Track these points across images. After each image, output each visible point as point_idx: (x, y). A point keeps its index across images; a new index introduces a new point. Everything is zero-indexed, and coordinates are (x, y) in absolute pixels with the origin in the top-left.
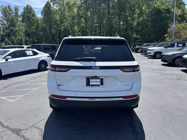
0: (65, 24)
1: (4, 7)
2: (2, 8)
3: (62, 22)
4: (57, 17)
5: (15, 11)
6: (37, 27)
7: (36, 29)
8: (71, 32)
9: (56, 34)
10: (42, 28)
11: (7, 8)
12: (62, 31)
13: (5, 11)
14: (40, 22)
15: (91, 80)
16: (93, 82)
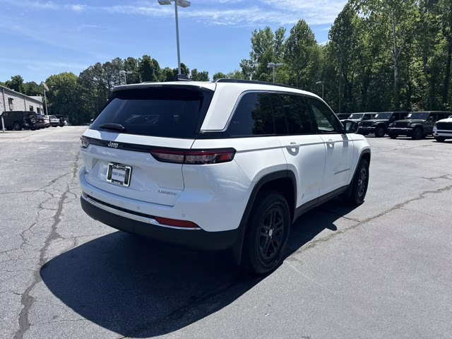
0: (386, 54)
1: (258, 32)
2: (255, 36)
3: (375, 51)
4: (365, 39)
5: (277, 38)
6: (315, 68)
7: (312, 74)
8: (396, 74)
9: (358, 83)
10: (324, 70)
11: (264, 34)
12: (374, 73)
13: (258, 40)
14: (322, 56)
15: (114, 170)
16: (116, 174)
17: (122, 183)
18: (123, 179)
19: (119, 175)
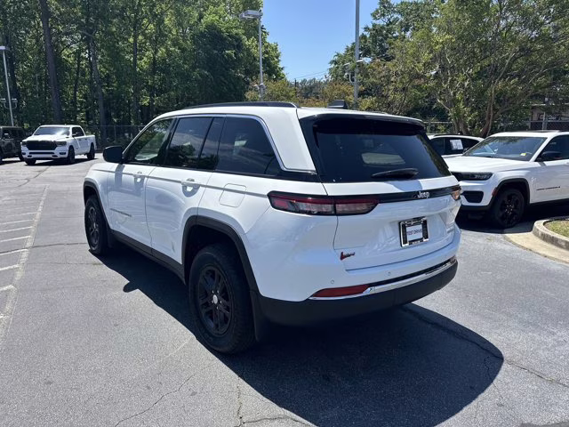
15: (408, 229)
16: (411, 232)
17: (421, 240)
18: (420, 235)
19: (415, 232)
